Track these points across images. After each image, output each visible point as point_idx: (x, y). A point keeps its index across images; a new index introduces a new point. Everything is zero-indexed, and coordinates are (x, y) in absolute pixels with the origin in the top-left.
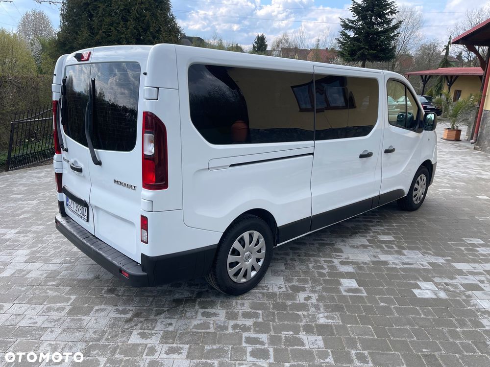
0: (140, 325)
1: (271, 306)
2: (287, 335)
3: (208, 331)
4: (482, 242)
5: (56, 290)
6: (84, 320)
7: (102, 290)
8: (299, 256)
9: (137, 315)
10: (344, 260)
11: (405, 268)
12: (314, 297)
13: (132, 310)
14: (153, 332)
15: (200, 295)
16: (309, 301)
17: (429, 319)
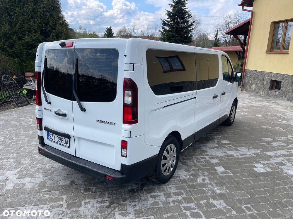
0: (117, 208)
1: (187, 187)
2: (204, 202)
3: (159, 206)
4: (272, 140)
5: (50, 194)
6: (80, 210)
7: (81, 190)
8: (186, 156)
9: (112, 203)
10: (211, 156)
11: (243, 157)
12: (206, 178)
13: (107, 200)
14: (127, 211)
15: (143, 186)
16: (205, 182)
17: (269, 183)
